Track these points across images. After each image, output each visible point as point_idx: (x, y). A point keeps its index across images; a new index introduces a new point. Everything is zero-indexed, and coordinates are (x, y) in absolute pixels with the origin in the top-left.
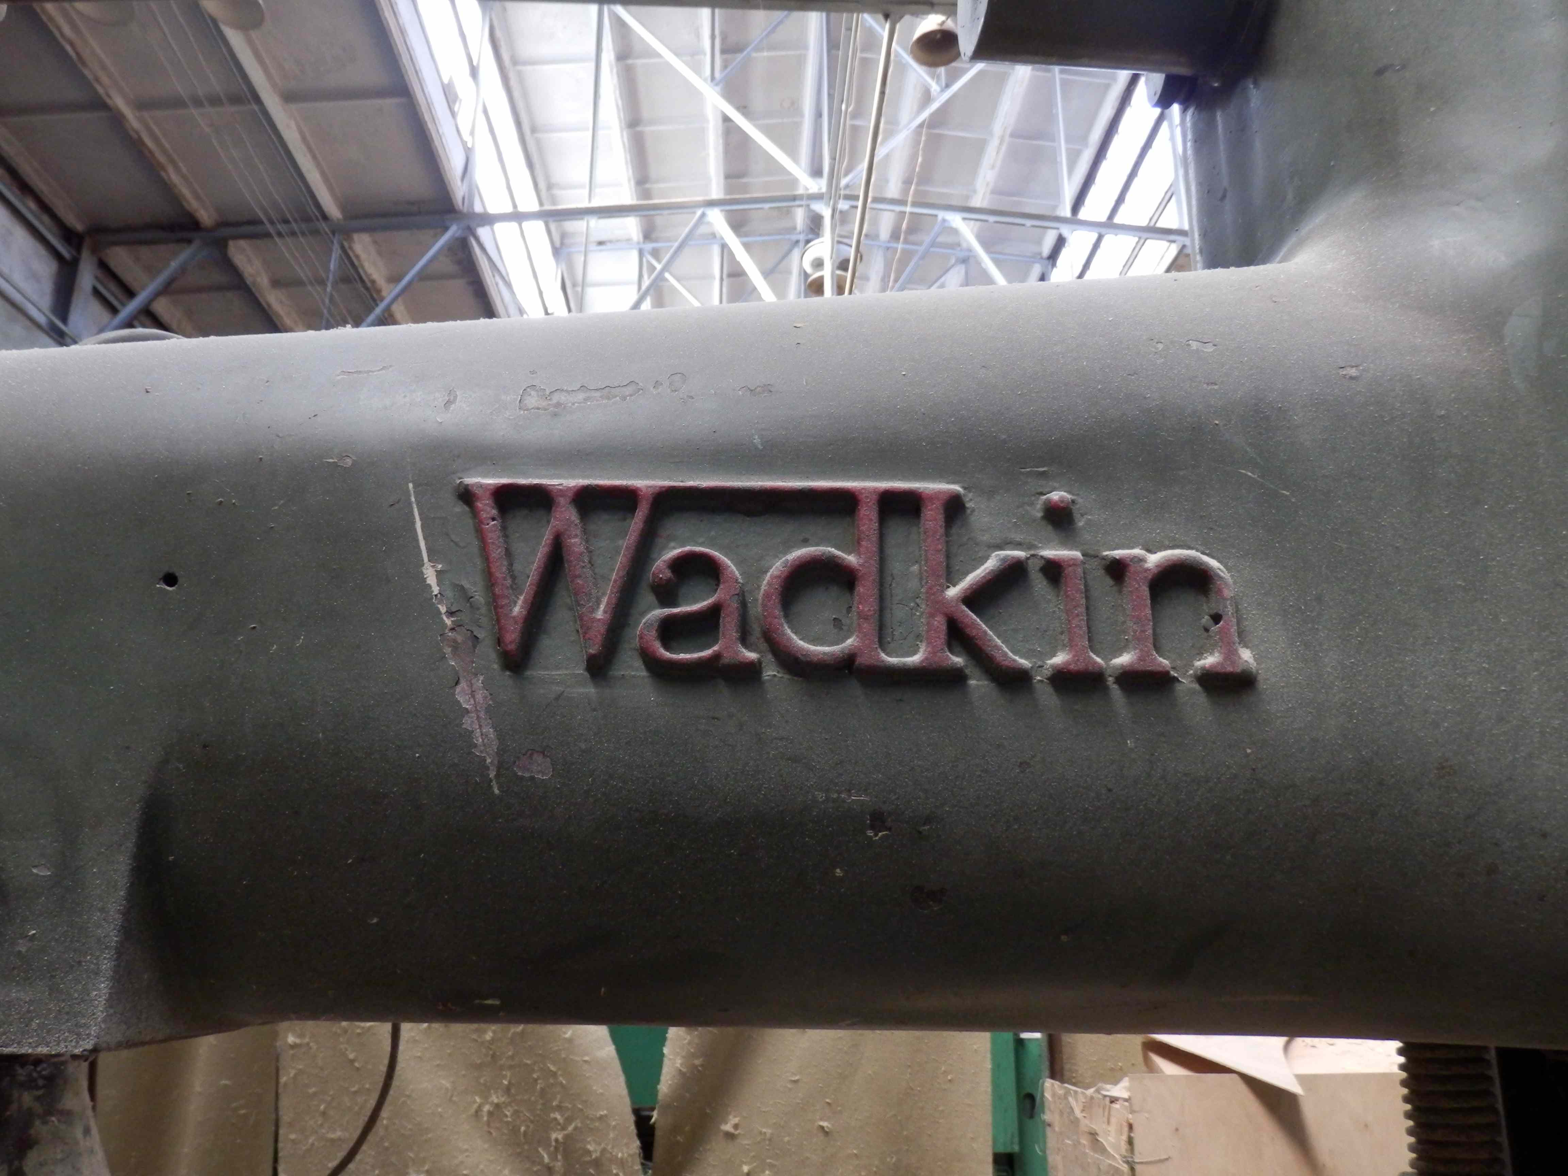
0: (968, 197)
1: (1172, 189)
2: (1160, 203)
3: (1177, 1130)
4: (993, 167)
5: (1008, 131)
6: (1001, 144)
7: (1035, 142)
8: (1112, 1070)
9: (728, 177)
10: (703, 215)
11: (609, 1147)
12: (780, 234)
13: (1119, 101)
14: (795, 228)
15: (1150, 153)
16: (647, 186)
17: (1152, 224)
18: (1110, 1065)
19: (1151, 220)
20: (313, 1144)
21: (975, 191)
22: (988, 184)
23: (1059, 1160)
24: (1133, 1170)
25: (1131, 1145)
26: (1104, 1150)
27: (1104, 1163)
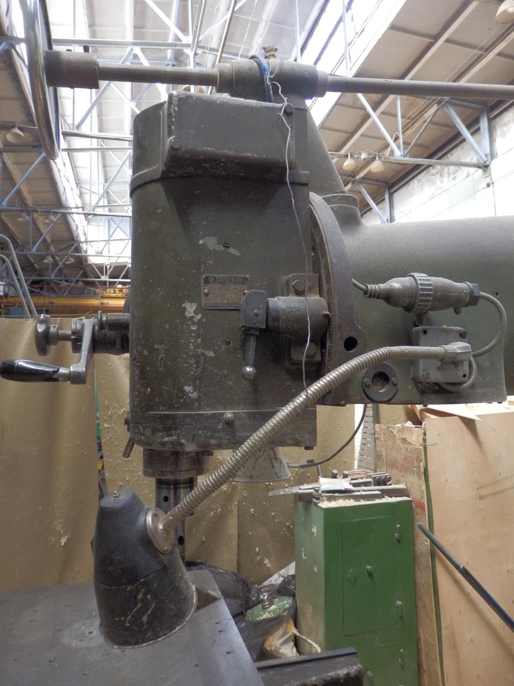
0: (248, 50)
1: (344, 57)
2: (338, 63)
3: (439, 434)
4: (262, 36)
5: (270, 19)
6: (266, 25)
7: (281, 26)
8: (392, 420)
9: (135, 27)
10: (132, 50)
11: (225, 457)
12: (160, 60)
13: (320, 9)
14: (167, 58)
15: (334, 37)
16: (94, 28)
17: (333, 73)
18: (392, 418)
19: (332, 71)
20: (119, 462)
21: (252, 48)
22: (259, 44)
23: (383, 449)
24: (425, 448)
25: (425, 440)
26: (410, 443)
27: (410, 447)
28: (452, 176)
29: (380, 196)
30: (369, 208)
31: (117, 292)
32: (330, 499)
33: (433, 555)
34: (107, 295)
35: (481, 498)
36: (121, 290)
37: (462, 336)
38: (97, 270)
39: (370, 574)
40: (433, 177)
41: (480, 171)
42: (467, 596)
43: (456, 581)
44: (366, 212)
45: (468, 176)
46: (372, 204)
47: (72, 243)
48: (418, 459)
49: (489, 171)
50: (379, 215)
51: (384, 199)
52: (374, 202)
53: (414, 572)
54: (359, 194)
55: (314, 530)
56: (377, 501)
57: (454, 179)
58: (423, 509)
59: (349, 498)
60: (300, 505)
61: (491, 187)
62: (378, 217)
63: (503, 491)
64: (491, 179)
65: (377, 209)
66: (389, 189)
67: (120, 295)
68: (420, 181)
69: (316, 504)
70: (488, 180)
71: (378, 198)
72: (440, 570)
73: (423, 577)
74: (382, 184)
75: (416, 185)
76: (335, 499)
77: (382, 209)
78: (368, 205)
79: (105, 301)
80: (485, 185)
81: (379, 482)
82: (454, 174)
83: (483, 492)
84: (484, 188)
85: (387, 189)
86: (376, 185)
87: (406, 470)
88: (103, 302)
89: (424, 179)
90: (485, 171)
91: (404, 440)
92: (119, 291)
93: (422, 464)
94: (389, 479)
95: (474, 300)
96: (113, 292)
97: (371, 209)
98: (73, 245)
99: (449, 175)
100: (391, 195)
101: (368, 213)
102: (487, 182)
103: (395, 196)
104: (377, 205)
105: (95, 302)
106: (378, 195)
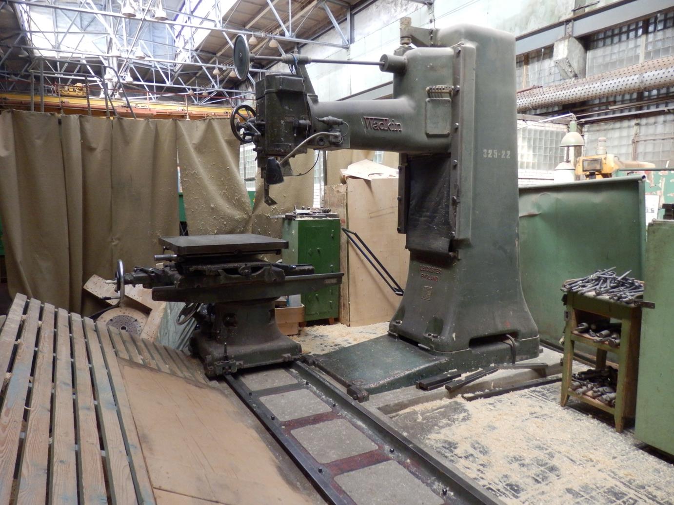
3: (354, 187)
23: (328, 198)
24: (347, 193)
25: (347, 190)
26: (341, 192)
27: (340, 194)
28: (404, 7)
29: (342, 16)
30: (331, 27)
31: (77, 91)
32: (301, 217)
33: (348, 242)
34: (66, 93)
35: (371, 218)
36: (81, 89)
37: (340, 131)
38: (49, 65)
39: (319, 251)
40: (389, 5)
41: (426, 7)
42: (362, 261)
43: (357, 254)
44: (330, 30)
45: (416, 9)
46: (335, 22)
47: (17, 32)
48: (344, 200)
49: (432, 8)
50: (341, 35)
51: (346, 19)
52: (337, 21)
53: (339, 253)
54: (322, 11)
55: (293, 232)
56: (324, 219)
57: (406, 10)
58: (345, 222)
59: (310, 217)
60: (286, 222)
61: (433, 23)
62: (340, 37)
63: (380, 216)
64: (433, 16)
65: (340, 29)
66: (351, 10)
67: (81, 94)
68: (378, 7)
69: (294, 220)
70: (431, 17)
71: (341, 17)
72: (350, 249)
73: (343, 254)
74: (344, 4)
75: (374, 10)
76: (304, 217)
77: (343, 28)
78: (331, 23)
79: (65, 100)
80: (428, 21)
81: (324, 212)
82: (406, 5)
83: (372, 215)
84: (427, 23)
85: (349, 10)
86: (340, 4)
87: (338, 206)
88: (64, 101)
89: (381, 5)
90: (429, 8)
91: (338, 191)
92: (79, 90)
93: (345, 201)
94: (330, 211)
95: (342, 123)
96: (72, 90)
97: (334, 27)
98: (19, 34)
99: (402, 6)
100: (352, 16)
101: (332, 30)
102: (430, 18)
103: (356, 17)
104: (339, 24)
105: (54, 100)
106: (341, 15)
